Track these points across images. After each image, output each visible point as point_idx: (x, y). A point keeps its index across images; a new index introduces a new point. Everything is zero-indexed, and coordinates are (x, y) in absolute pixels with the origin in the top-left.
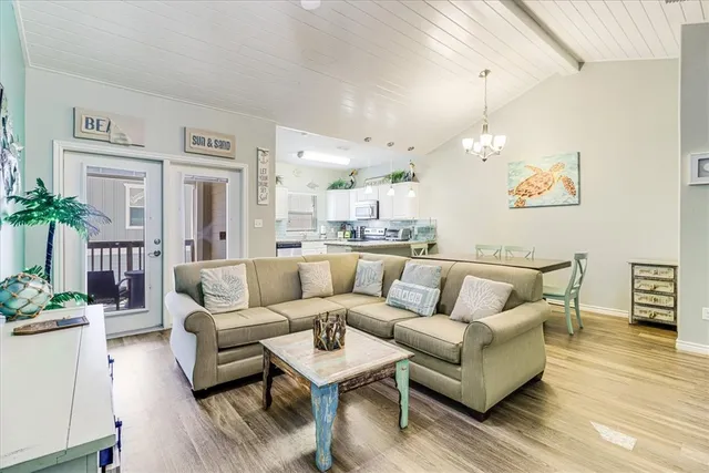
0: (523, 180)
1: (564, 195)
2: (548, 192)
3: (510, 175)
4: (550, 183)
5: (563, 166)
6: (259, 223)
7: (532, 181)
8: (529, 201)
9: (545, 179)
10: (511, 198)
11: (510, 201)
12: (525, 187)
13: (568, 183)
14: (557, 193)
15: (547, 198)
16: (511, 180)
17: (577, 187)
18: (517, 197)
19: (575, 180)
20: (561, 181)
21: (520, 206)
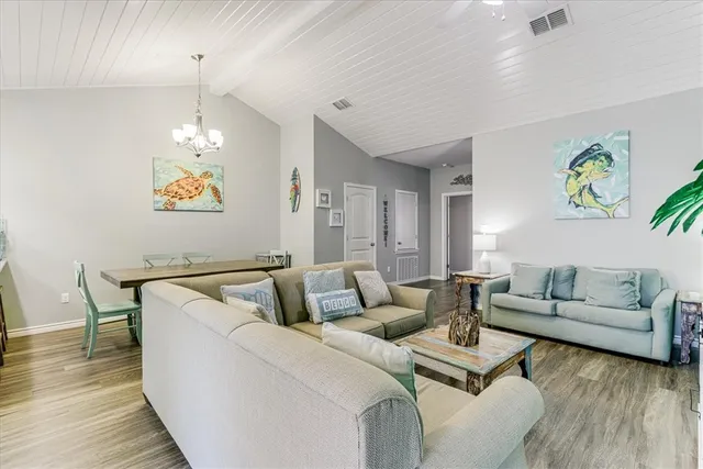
0: (172, 180)
1: (212, 202)
2: (197, 197)
5: (212, 176)
7: (182, 183)
8: (179, 204)
9: (196, 185)
10: (158, 198)
12: (175, 188)
13: (216, 191)
14: (207, 199)
15: (197, 203)
16: (158, 177)
18: (166, 198)
20: (210, 189)
21: (170, 208)
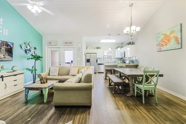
1: (175, 44)
2: (169, 44)
3: (157, 39)
4: (169, 40)
6: (79, 59)
7: (164, 40)
9: (168, 38)
10: (157, 47)
11: (157, 49)
12: (161, 43)
13: (176, 39)
14: (173, 44)
15: (169, 47)
16: (157, 40)
17: (180, 40)
18: (159, 47)
19: (179, 37)
20: (174, 38)
21: (160, 51)
